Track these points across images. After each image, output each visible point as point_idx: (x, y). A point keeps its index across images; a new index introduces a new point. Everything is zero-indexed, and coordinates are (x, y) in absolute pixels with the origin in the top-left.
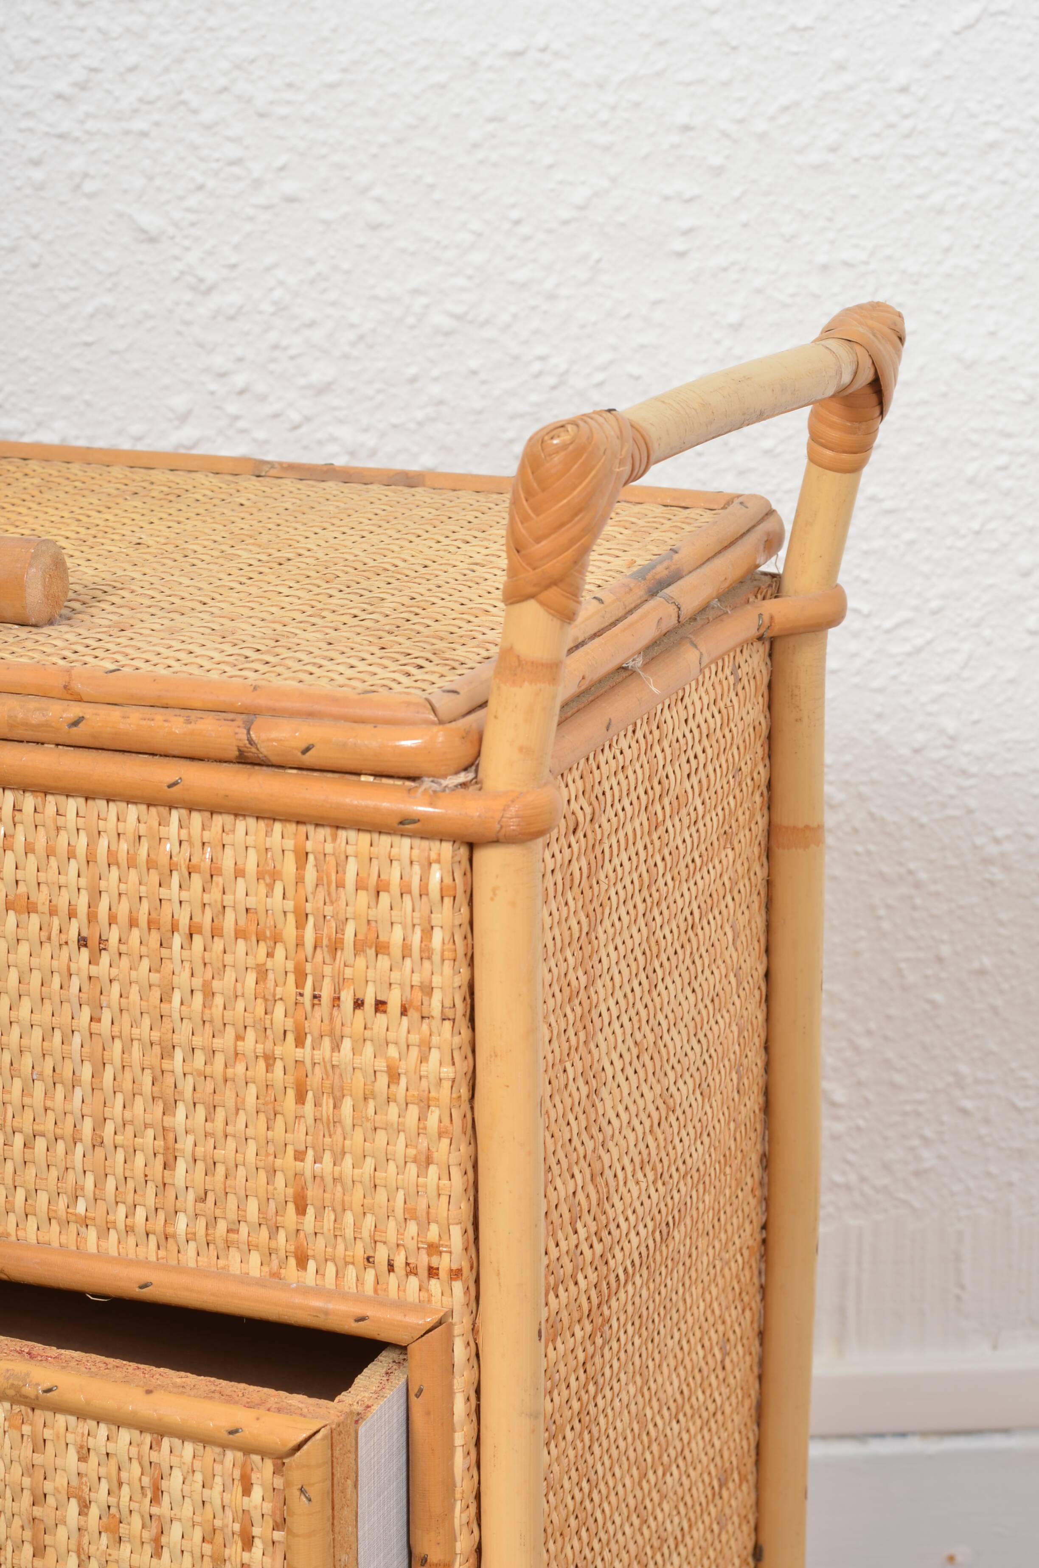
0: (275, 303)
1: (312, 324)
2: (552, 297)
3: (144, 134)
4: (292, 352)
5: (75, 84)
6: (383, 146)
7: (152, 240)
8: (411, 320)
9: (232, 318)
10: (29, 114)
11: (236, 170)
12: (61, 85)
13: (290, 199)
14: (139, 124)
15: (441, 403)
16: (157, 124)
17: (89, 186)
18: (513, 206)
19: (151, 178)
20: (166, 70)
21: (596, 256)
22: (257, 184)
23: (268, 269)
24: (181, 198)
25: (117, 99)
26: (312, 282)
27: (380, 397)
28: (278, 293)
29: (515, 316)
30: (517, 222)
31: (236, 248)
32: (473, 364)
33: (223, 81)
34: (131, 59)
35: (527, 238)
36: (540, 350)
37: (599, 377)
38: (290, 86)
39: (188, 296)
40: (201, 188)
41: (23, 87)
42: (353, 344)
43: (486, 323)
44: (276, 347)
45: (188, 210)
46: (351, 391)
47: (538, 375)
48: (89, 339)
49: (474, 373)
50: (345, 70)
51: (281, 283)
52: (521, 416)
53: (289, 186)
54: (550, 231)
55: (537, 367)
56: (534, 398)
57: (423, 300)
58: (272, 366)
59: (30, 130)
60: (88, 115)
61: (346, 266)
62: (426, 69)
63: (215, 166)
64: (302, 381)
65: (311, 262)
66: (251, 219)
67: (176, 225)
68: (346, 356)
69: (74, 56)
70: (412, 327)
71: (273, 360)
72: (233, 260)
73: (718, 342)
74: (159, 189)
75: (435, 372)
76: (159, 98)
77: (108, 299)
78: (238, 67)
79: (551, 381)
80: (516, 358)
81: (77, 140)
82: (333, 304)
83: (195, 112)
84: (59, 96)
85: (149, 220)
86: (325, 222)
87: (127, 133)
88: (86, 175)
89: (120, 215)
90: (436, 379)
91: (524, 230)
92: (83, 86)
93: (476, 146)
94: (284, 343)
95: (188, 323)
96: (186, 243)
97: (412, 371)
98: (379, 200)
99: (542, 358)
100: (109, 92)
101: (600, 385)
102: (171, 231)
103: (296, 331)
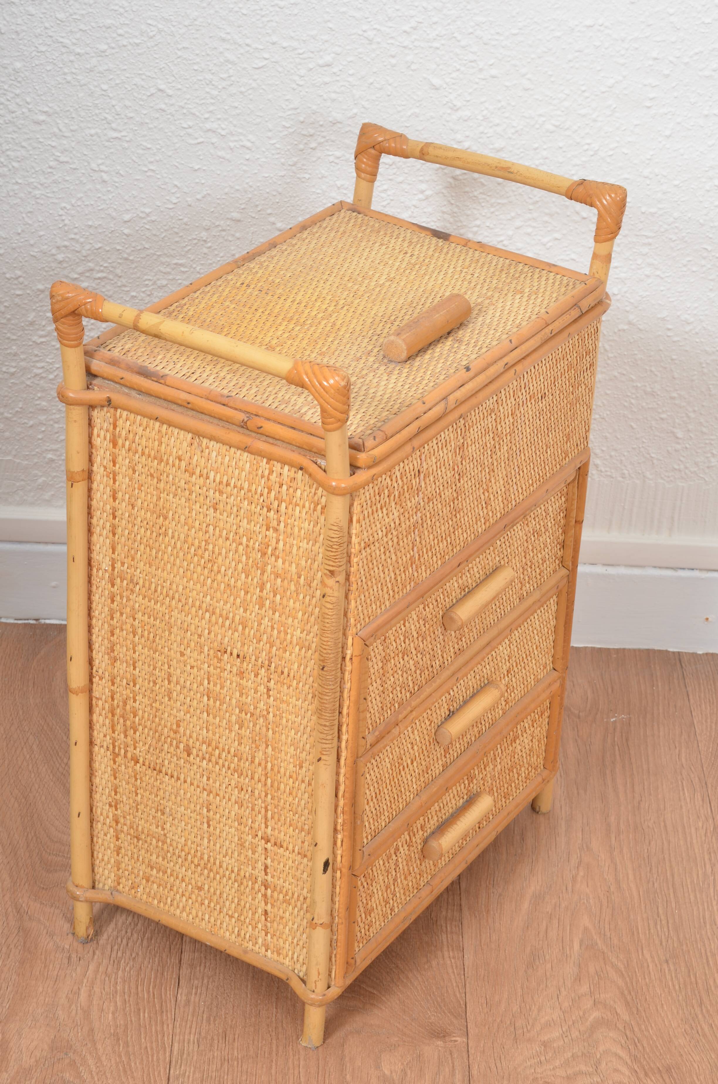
0: (483, 116)
1: (498, 125)
2: (595, 121)
3: (438, 48)
4: (488, 135)
5: (412, 27)
6: (533, 59)
7: (437, 89)
8: (537, 126)
9: (466, 121)
10: (392, 38)
11: (473, 64)
12: (406, 28)
13: (493, 77)
14: (436, 44)
15: (546, 158)
16: (443, 45)
17: (413, 67)
18: (583, 85)
19: (438, 65)
20: (449, 24)
21: (614, 106)
22: (481, 70)
23: (482, 103)
24: (450, 74)
25: (428, 34)
26: (499, 109)
27: (522, 154)
28: (485, 112)
29: (579, 127)
30: (584, 91)
31: (470, 94)
32: (561, 144)
33: (471, 30)
34: (435, 19)
35: (587, 98)
36: (588, 141)
37: (611, 153)
38: (498, 33)
39: (449, 111)
40: (458, 70)
41: (391, 27)
42: (513, 134)
43: (568, 129)
44: (482, 133)
45: (452, 78)
46: (511, 151)
47: (587, 150)
48: (408, 125)
49: (561, 148)
50: (520, 29)
51: (487, 109)
52: (578, 165)
53: (494, 72)
54: (597, 95)
55: (586, 147)
56: (584, 159)
57: (544, 119)
58: (480, 140)
59: (392, 44)
60: (416, 39)
61: (513, 104)
62: (553, 30)
63: (465, 62)
64: (491, 147)
65: (499, 101)
66: (477, 83)
67: (447, 84)
68: (510, 138)
69: (412, 17)
70: (538, 129)
71: (481, 138)
72: (468, 99)
73: (660, 142)
74: (441, 70)
75: (545, 147)
76: (445, 35)
77: (417, 110)
78: (477, 25)
79: (592, 153)
80: (578, 143)
81: (410, 48)
82: (507, 118)
83: (459, 41)
84: (405, 32)
85: (436, 81)
86: (506, 86)
87: (431, 47)
88: (413, 62)
89: (425, 78)
90: (545, 149)
91: (586, 94)
92: (415, 28)
93: (570, 61)
94: (486, 131)
95: (448, 121)
96: (450, 91)
97: (536, 145)
98: (529, 79)
99: (589, 144)
100: (425, 31)
101: (611, 155)
102: (445, 86)
103: (491, 127)
